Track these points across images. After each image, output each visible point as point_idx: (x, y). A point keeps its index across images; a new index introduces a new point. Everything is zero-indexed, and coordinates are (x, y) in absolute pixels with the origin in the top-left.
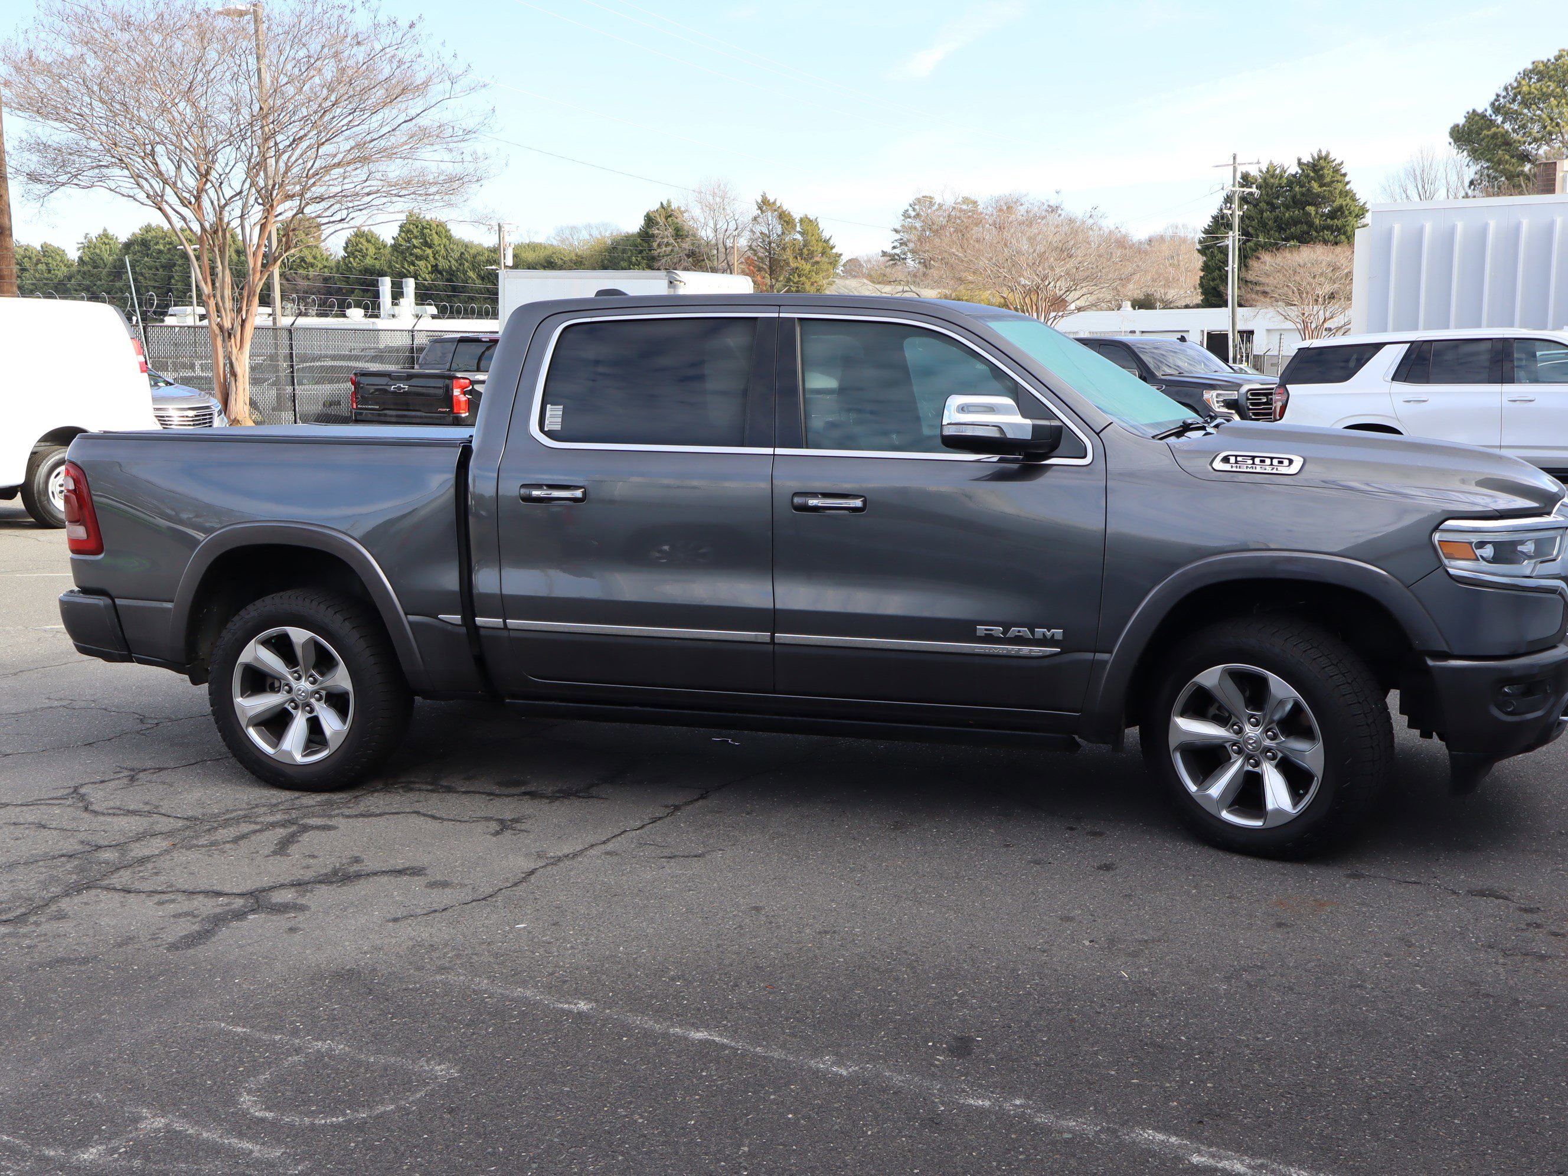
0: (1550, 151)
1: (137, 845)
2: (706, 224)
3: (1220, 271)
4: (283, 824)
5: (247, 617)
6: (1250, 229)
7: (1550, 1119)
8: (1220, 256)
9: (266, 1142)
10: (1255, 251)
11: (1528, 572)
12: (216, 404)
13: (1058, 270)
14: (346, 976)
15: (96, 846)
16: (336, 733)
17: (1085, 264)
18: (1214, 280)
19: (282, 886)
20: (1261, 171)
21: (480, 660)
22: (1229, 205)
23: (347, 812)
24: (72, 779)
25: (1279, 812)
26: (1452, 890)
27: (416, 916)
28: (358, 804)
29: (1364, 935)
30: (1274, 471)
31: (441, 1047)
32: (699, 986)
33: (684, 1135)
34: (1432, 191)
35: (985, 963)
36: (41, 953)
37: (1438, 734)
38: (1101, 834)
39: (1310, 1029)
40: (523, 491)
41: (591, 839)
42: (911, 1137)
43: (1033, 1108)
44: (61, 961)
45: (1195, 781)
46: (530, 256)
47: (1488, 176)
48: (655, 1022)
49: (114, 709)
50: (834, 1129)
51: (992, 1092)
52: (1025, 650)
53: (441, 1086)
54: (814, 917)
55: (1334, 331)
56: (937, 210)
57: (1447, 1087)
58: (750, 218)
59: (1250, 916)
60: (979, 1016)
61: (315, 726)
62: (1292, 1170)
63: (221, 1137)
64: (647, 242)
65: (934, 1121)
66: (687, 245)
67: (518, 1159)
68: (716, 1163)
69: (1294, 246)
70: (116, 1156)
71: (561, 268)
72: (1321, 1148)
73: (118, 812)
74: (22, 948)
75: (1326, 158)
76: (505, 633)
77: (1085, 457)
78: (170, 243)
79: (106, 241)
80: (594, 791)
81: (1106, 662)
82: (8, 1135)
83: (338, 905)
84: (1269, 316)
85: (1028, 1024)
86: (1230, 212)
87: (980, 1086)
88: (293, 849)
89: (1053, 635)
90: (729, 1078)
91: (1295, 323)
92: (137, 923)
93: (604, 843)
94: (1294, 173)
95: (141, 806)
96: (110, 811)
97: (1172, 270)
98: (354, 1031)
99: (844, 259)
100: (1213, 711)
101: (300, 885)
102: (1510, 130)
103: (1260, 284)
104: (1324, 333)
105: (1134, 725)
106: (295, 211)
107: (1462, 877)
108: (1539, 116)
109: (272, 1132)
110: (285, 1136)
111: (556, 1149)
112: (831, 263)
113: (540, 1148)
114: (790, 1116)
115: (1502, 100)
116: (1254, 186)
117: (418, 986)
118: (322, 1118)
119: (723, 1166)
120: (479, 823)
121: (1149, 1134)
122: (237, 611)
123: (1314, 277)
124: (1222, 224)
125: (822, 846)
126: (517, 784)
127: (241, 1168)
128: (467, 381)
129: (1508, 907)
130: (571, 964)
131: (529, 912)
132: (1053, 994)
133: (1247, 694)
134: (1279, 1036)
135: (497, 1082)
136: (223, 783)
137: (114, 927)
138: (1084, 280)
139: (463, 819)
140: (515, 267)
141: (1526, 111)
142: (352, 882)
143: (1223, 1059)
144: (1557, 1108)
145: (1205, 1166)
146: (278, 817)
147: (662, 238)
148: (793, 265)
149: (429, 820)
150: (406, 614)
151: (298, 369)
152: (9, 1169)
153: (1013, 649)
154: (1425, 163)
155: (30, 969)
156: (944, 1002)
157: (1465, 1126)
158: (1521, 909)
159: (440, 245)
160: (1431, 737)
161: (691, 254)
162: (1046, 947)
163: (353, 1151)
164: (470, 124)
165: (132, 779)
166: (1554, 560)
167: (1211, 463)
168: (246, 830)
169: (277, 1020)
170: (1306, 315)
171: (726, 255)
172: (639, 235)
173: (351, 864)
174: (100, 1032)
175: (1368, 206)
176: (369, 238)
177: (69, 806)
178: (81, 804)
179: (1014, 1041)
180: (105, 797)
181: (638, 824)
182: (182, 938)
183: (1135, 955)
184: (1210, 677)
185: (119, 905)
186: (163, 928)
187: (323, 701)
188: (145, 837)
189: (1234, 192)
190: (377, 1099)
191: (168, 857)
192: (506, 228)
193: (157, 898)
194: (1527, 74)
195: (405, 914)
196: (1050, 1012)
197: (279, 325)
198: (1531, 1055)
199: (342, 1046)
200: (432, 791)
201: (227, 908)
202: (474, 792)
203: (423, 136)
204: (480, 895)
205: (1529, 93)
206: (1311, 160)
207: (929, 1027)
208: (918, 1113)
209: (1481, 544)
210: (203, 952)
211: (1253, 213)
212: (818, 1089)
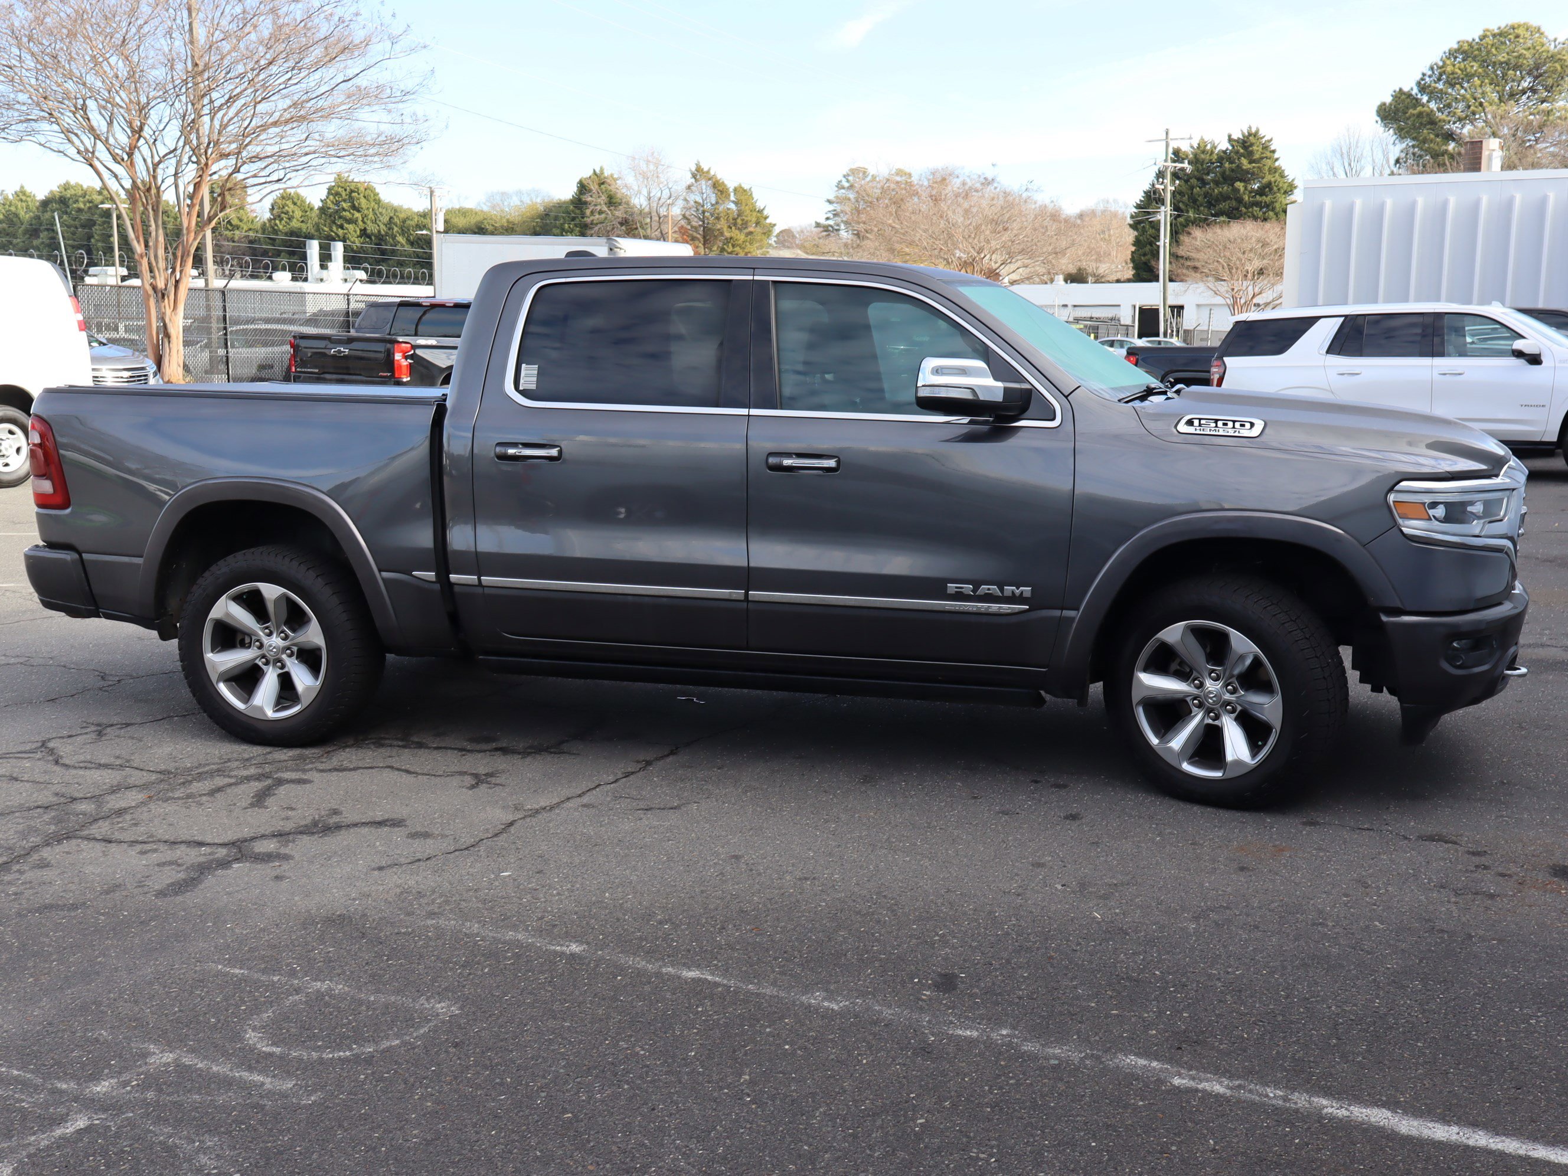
0: (1473, 131)
1: (113, 797)
2: (639, 192)
3: (1151, 246)
4: (258, 778)
5: (218, 572)
6: (1181, 205)
7: (1506, 1041)
8: (1151, 231)
9: (277, 1075)
10: (1186, 227)
11: (1477, 532)
12: (150, 366)
13: (993, 243)
14: (338, 921)
15: (71, 798)
16: (308, 689)
17: (1021, 237)
18: (1145, 255)
19: (263, 836)
20: (1192, 147)
21: (454, 618)
22: (1161, 180)
23: (321, 766)
24: (39, 734)
25: (1238, 763)
26: (1403, 836)
27: (401, 865)
28: (331, 759)
29: (1322, 878)
30: (1237, 434)
31: (440, 986)
32: (686, 929)
33: (686, 1065)
34: (1358, 169)
35: (963, 906)
36: (29, 900)
37: (1388, 689)
38: (1065, 786)
39: (1278, 963)
40: (499, 450)
41: (566, 792)
42: (904, 1065)
43: (1019, 1037)
44: (49, 907)
45: (1157, 734)
46: (461, 222)
47: (1414, 154)
48: (647, 963)
49: (72, 666)
50: (830, 1058)
51: (979, 1023)
52: (994, 607)
53: (443, 1022)
54: (793, 865)
55: (1262, 307)
56: (871, 181)
57: (1409, 1014)
58: (684, 187)
59: (1213, 860)
60: (961, 955)
61: (286, 682)
62: (1268, 1090)
63: (231, 1070)
64: (580, 209)
65: (925, 1050)
66: (619, 213)
67: (527, 1089)
68: (720, 1090)
69: (1224, 222)
70: (129, 1088)
71: (492, 234)
72: (1295, 1070)
73: (89, 765)
74: (8, 895)
75: (1255, 135)
76: (480, 590)
77: (1053, 419)
78: (90, 202)
79: (24, 198)
80: (565, 747)
81: (1073, 619)
82: (18, 1070)
83: (322, 855)
84: (1199, 291)
85: (1008, 961)
86: (1162, 187)
87: (967, 1018)
88: (270, 801)
89: (1022, 593)
90: (725, 1013)
91: (1224, 298)
92: (121, 871)
93: (580, 796)
94: (1224, 149)
95: (112, 760)
96: (81, 765)
97: (1103, 245)
98: (352, 972)
99: (777, 230)
100: (1174, 666)
101: (281, 835)
102: (1435, 109)
103: (1190, 259)
104: (1253, 308)
105: (1098, 681)
106: (230, 170)
107: (1412, 824)
108: (1463, 96)
109: (282, 1066)
110: (294, 1069)
111: (562, 1079)
112: (764, 234)
113: (546, 1078)
114: (787, 1047)
115: (1427, 79)
116: (1186, 161)
117: (410, 930)
118: (330, 1053)
119: (727, 1093)
120: (453, 778)
121: (1131, 1059)
122: (207, 567)
123: (1244, 253)
124: (1155, 199)
125: (795, 799)
126: (488, 740)
127: (255, 1099)
128: (409, 345)
129: (1457, 851)
130: (559, 909)
131: (512, 861)
132: (1030, 934)
133: (1208, 650)
134: (1248, 970)
135: (498, 1019)
136: (192, 738)
137: (99, 875)
138: (1019, 253)
139: (437, 774)
140: (446, 231)
141: (1450, 90)
142: (332, 833)
143: (1196, 991)
144: (1513, 1031)
145: (1186, 1088)
146: (252, 771)
147: (596, 205)
148: (727, 234)
149: (404, 775)
150: (380, 571)
151: (232, 331)
152: (24, 1101)
153: (982, 606)
154: (1352, 140)
155: (19, 914)
156: (926, 942)
157: (1427, 1048)
158: (1469, 853)
159: (368, 209)
160: (1382, 691)
161: (624, 222)
162: (1020, 890)
163: (363, 1083)
164: (409, 85)
165: (100, 734)
166: (1501, 520)
167: (1176, 426)
168: (221, 784)
169: (273, 963)
170: (1235, 290)
171: (660, 223)
172: (572, 202)
173: (329, 816)
174: (98, 973)
175: (1296, 183)
176: (295, 200)
177: (39, 759)
178: (51, 758)
179: (997, 977)
180: (74, 751)
181: (611, 778)
182: (169, 885)
183: (1105, 897)
184: (1173, 633)
185: (101, 854)
186: (148, 877)
187: (294, 657)
188: (120, 790)
189: (1167, 168)
190: (382, 1034)
191: (145, 809)
192: (437, 193)
193: (139, 847)
194: (1452, 54)
195: (389, 863)
196: (1029, 950)
197: (210, 286)
198: (1485, 984)
199: (341, 986)
200: (404, 747)
201: (211, 857)
202: (446, 748)
203: (361, 97)
204: (462, 845)
205: (1453, 73)
206: (1241, 137)
207: (913, 965)
208: (910, 1043)
209: (1434, 505)
210: (193, 898)
211: (1184, 189)
212: (810, 1021)
